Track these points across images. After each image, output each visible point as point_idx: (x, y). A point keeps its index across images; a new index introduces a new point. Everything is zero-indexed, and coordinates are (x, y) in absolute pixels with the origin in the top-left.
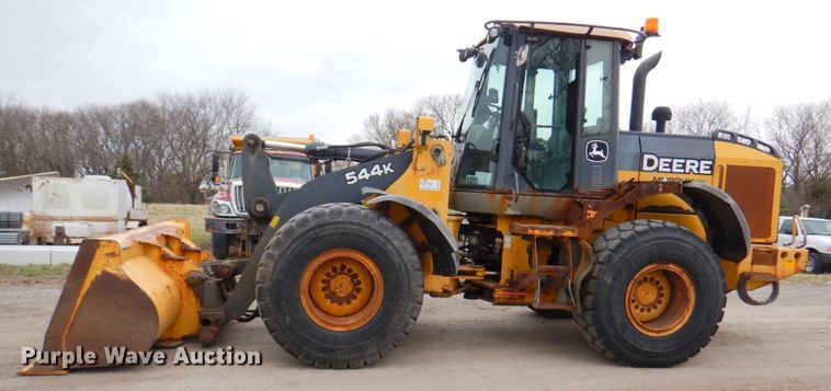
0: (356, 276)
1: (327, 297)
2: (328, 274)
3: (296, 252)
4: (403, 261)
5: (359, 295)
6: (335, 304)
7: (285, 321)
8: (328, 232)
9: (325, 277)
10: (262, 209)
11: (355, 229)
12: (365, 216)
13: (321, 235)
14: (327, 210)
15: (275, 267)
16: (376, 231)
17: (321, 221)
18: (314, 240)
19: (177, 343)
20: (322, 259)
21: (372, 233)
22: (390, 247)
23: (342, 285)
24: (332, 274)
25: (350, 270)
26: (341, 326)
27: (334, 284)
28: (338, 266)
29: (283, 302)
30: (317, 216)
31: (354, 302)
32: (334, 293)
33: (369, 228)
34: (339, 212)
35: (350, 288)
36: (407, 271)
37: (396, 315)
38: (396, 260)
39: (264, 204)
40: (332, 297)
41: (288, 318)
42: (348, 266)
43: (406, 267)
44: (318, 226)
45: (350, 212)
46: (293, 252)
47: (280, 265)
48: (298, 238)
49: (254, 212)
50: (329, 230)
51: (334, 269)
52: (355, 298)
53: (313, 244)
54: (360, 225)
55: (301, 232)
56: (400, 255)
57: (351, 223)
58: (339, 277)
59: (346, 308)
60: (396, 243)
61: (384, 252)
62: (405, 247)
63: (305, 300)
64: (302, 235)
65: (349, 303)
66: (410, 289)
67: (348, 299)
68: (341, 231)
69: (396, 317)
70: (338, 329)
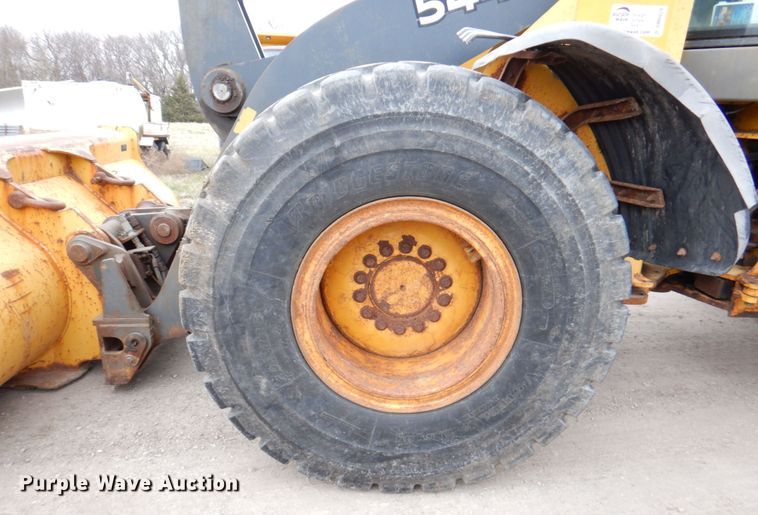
0: (441, 264)
1: (367, 314)
2: (369, 260)
3: (278, 205)
4: (585, 233)
5: (446, 312)
6: (387, 334)
7: (257, 387)
8: (371, 146)
9: (361, 268)
10: (227, 95)
11: (450, 139)
12: (483, 99)
13: (346, 154)
14: (369, 79)
15: (222, 248)
16: (513, 146)
17: (346, 112)
18: (331, 171)
19: (73, 375)
20: (354, 225)
21: (502, 153)
22: (552, 195)
23: (404, 284)
24: (380, 259)
25: (426, 251)
26: (402, 398)
27: (383, 283)
28: (395, 239)
29: (247, 341)
30: (335, 96)
31: (432, 327)
32: (384, 305)
33: (493, 134)
34: (406, 84)
35: (425, 293)
36: (594, 263)
37: (549, 378)
38: (565, 231)
39: (231, 83)
40: (379, 314)
41: (264, 382)
42: (422, 240)
43: (591, 252)
44: (341, 128)
45: (438, 84)
46: (267, 206)
47: (234, 244)
48: (281, 164)
49: (211, 104)
50: (373, 141)
51: (385, 247)
52: (436, 318)
53: (323, 184)
54: (468, 125)
55: (290, 145)
56: (576, 215)
57: (439, 119)
58: (397, 268)
59: (412, 341)
60: (569, 182)
61: (533, 209)
62: (592, 194)
63: (308, 334)
64: (294, 154)
65: (421, 329)
66: (594, 312)
67: (418, 321)
68: (410, 143)
69: (550, 382)
70: (394, 407)
